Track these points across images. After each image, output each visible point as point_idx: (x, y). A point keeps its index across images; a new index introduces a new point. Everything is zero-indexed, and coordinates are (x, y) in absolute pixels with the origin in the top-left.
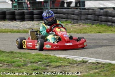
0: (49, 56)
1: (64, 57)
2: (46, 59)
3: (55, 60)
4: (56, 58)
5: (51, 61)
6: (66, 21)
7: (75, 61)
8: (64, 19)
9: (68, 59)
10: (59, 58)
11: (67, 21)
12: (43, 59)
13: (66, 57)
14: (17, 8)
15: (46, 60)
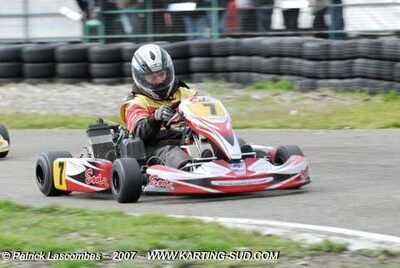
0: (196, 226)
1: (254, 228)
2: (183, 237)
3: (219, 242)
4: (222, 232)
5: (202, 245)
6: (275, 81)
7: (298, 246)
8: (267, 73)
9: (269, 235)
10: (236, 233)
11: (278, 84)
12: (170, 239)
13: (261, 228)
14: (101, 36)
15: (183, 242)
